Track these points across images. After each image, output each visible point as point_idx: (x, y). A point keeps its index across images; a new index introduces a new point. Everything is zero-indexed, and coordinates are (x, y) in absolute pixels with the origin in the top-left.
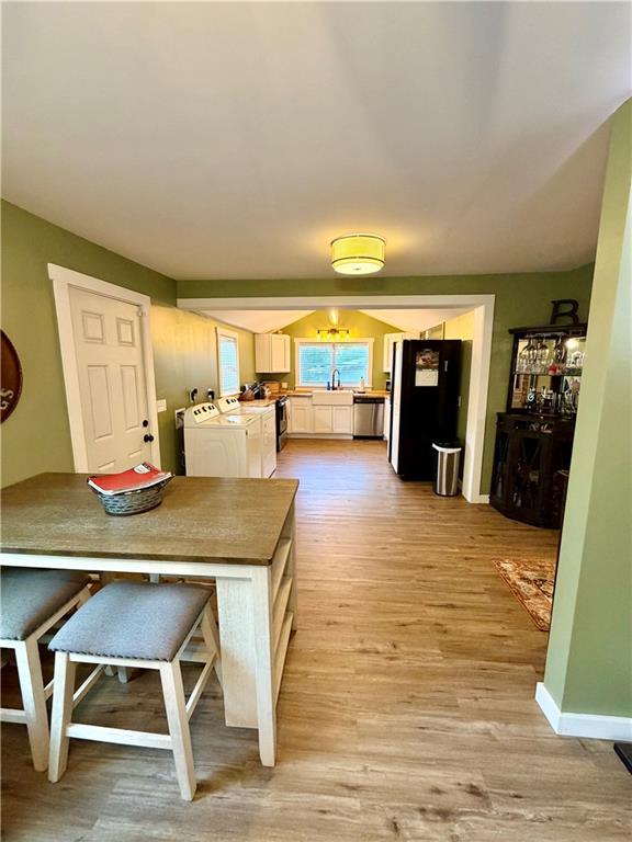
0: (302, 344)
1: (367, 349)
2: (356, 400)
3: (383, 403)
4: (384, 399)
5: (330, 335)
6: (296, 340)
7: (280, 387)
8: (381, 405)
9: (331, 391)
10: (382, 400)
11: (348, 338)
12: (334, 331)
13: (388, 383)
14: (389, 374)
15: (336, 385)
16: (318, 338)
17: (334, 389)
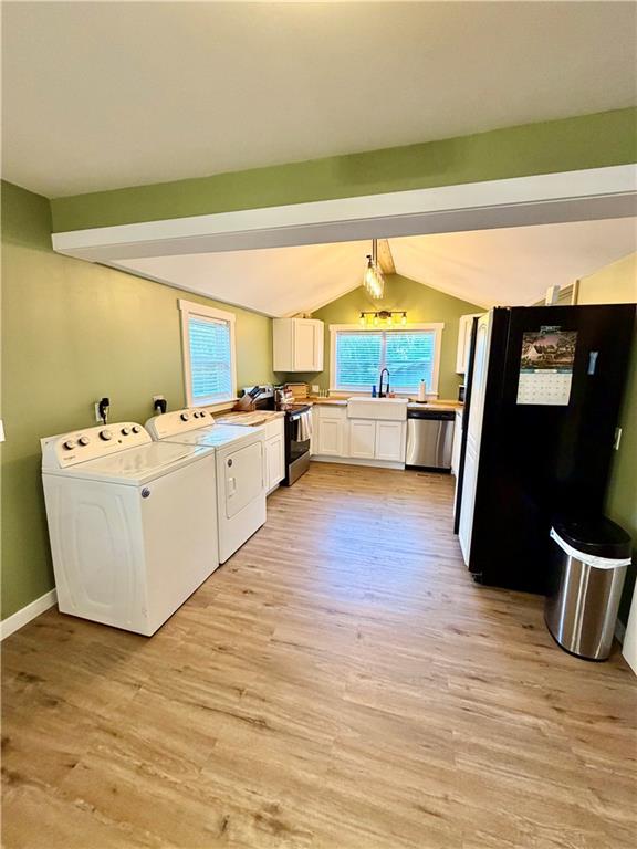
0: (340, 332)
1: (433, 339)
2: (411, 414)
3: (454, 419)
4: (454, 413)
5: (378, 320)
6: (331, 327)
7: (310, 391)
8: (451, 423)
9: (377, 399)
10: (450, 416)
11: (404, 323)
12: (385, 314)
13: (462, 389)
14: (462, 375)
15: (384, 391)
16: (362, 324)
17: (381, 395)
